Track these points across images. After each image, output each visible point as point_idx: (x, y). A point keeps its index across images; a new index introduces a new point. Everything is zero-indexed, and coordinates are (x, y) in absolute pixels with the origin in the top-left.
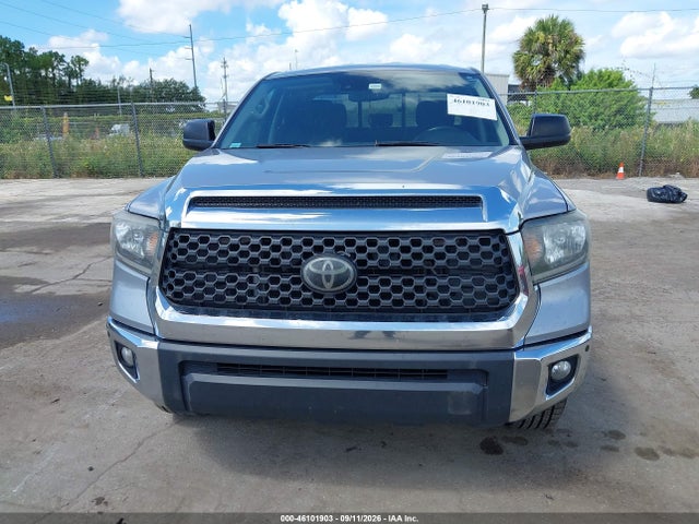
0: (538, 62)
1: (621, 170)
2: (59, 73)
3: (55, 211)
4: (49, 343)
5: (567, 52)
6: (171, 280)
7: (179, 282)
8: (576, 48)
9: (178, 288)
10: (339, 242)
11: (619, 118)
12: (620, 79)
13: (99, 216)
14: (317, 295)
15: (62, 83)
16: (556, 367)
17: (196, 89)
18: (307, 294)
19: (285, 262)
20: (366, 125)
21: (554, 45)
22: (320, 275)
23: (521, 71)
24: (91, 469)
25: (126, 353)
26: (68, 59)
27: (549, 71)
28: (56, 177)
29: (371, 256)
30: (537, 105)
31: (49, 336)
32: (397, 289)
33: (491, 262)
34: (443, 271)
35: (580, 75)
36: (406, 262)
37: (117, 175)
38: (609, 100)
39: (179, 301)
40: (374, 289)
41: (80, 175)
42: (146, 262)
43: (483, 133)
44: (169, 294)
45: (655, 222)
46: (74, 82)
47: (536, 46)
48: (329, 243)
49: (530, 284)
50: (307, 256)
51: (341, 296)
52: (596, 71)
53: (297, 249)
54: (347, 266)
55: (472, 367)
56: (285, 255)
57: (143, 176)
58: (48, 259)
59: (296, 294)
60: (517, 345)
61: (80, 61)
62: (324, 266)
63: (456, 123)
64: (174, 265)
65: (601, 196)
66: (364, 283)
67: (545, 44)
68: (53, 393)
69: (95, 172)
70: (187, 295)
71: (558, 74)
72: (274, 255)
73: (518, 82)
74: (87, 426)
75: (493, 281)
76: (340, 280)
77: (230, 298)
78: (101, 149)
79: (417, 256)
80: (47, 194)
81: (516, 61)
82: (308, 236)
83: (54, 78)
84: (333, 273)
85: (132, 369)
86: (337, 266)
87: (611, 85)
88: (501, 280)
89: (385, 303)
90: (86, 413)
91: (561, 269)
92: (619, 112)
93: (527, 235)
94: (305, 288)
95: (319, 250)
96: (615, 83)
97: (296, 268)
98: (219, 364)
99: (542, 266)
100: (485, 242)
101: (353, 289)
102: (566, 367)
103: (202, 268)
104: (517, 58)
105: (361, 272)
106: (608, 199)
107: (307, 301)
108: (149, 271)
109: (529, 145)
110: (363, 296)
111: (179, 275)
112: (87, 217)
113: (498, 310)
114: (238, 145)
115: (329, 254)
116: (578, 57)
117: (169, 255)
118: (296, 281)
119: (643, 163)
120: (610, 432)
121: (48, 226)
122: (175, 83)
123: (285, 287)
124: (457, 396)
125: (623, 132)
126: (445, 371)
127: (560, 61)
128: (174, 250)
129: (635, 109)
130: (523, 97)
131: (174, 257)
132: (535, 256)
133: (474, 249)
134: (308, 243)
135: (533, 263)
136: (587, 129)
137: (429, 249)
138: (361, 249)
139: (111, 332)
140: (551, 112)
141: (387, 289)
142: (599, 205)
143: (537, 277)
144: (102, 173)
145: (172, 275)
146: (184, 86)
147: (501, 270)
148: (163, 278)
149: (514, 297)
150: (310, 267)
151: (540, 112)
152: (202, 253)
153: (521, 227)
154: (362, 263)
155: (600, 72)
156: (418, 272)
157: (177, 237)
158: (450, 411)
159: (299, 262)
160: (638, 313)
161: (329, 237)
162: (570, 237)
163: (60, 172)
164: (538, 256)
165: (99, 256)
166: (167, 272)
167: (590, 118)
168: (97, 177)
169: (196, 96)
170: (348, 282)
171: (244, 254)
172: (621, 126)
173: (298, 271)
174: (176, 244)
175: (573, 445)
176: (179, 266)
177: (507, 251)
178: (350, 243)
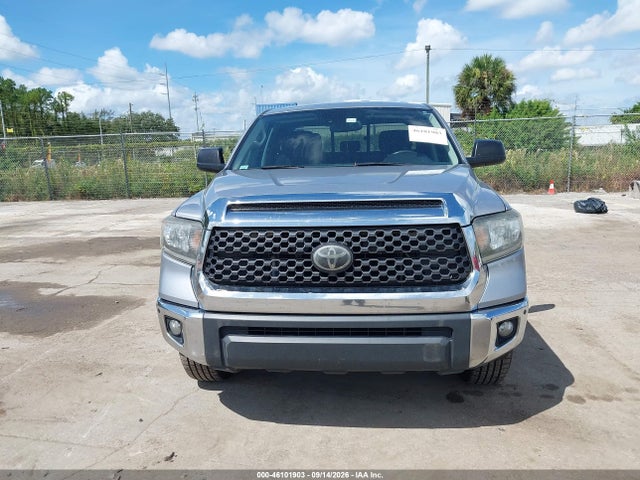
0: (475, 94)
1: (552, 186)
2: (48, 107)
3: (60, 228)
4: (82, 333)
5: (500, 85)
6: (213, 266)
7: (219, 267)
8: (508, 82)
9: (219, 272)
10: (339, 234)
11: (548, 141)
12: (548, 109)
13: (98, 232)
14: (324, 274)
15: (48, 116)
16: (501, 327)
17: (171, 119)
18: (316, 273)
19: (299, 249)
20: (338, 150)
21: (489, 80)
22: (325, 259)
23: (462, 101)
24: (141, 420)
25: (174, 325)
26: (55, 95)
27: (486, 102)
28: (51, 199)
29: (363, 244)
30: (477, 131)
31: (80, 327)
32: (383, 268)
33: (451, 246)
34: (415, 255)
35: (513, 106)
36: (389, 248)
37: (107, 197)
38: (538, 126)
39: (218, 282)
40: (366, 268)
41: (73, 197)
42: (191, 253)
43: (436, 155)
44: (212, 276)
45: (581, 230)
46: (60, 116)
47: (473, 81)
48: (332, 235)
49: (480, 263)
50: (316, 245)
51: (341, 274)
52: (526, 101)
53: (309, 240)
54: (345, 252)
55: (441, 325)
56: (300, 245)
57: (131, 198)
58: (62, 267)
59: (308, 274)
60: (471, 309)
61: (66, 97)
62: (327, 253)
63: (414, 148)
64: (215, 255)
65: (536, 209)
66: (358, 264)
67: (481, 79)
68: (96, 369)
69: (86, 194)
70: (226, 277)
71: (493, 105)
72: (291, 244)
73: (459, 111)
74: (130, 391)
75: (452, 260)
76: (340, 262)
77: (258, 278)
78: (92, 173)
79: (397, 243)
80: (47, 213)
81: (457, 93)
82: (316, 230)
83: (42, 112)
84: (335, 256)
85: (179, 337)
86: (338, 252)
87: (540, 114)
88: (459, 260)
89: (375, 278)
90: (127, 382)
91: (502, 253)
92: (548, 136)
93: (476, 228)
94: (314, 269)
95: (324, 240)
96: (543, 111)
97: (306, 255)
98: (250, 328)
99: (488, 251)
100: (446, 232)
101: (350, 269)
102: (509, 326)
103: (236, 256)
104: (457, 91)
105: (356, 256)
106: (542, 211)
107: (316, 279)
108: (193, 261)
109: (473, 163)
110: (358, 274)
111: (220, 262)
112: (89, 233)
113: (458, 282)
114: (246, 167)
115: (332, 243)
116: (510, 90)
117: (211, 247)
118: (308, 264)
119: (570, 180)
120: (548, 385)
121: (55, 241)
122: (152, 115)
123: (299, 269)
124: (430, 347)
125: (553, 154)
126: (420, 329)
127: (495, 93)
128: (216, 243)
129: (563, 133)
130: (465, 125)
131: (216, 248)
132: (483, 244)
133: (439, 237)
134: (316, 235)
135: (482, 249)
136: (521, 152)
137: (405, 238)
138: (356, 239)
139: (161, 309)
140: (489, 137)
141: (375, 268)
142: (534, 216)
143: (486, 259)
144: (93, 195)
145: (214, 262)
146: (160, 117)
147: (459, 253)
148: (206, 264)
149: (468, 273)
150: (319, 253)
151: (481, 137)
152: (238, 244)
153: (472, 222)
154: (356, 249)
155: (530, 102)
156: (397, 255)
157: (218, 233)
158: (425, 359)
159: (310, 249)
160: (568, 300)
161: (332, 231)
162: (508, 230)
163: (55, 194)
164: (486, 243)
165: (106, 264)
166: (209, 260)
167: (523, 141)
168: (89, 199)
169: (170, 126)
170: (347, 264)
171: (269, 245)
172: (550, 149)
173: (309, 256)
174: (217, 239)
175: (518, 395)
176: (220, 255)
177: (462, 239)
178: (348, 235)
